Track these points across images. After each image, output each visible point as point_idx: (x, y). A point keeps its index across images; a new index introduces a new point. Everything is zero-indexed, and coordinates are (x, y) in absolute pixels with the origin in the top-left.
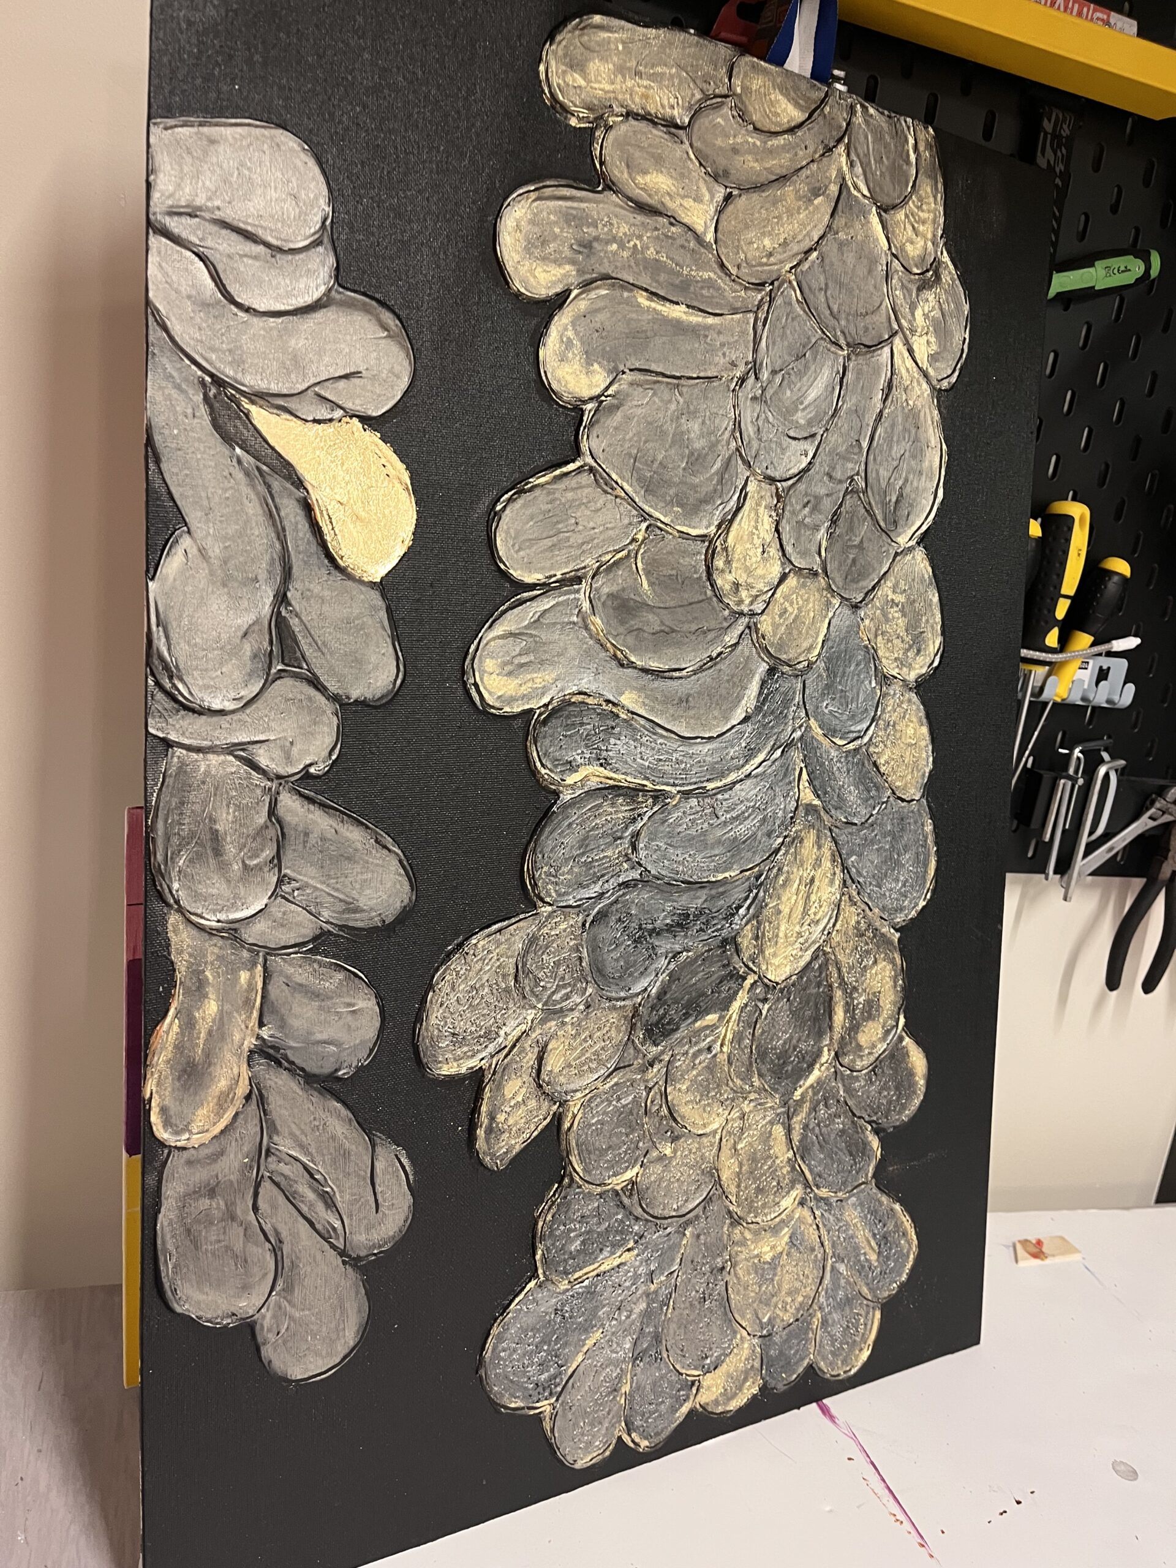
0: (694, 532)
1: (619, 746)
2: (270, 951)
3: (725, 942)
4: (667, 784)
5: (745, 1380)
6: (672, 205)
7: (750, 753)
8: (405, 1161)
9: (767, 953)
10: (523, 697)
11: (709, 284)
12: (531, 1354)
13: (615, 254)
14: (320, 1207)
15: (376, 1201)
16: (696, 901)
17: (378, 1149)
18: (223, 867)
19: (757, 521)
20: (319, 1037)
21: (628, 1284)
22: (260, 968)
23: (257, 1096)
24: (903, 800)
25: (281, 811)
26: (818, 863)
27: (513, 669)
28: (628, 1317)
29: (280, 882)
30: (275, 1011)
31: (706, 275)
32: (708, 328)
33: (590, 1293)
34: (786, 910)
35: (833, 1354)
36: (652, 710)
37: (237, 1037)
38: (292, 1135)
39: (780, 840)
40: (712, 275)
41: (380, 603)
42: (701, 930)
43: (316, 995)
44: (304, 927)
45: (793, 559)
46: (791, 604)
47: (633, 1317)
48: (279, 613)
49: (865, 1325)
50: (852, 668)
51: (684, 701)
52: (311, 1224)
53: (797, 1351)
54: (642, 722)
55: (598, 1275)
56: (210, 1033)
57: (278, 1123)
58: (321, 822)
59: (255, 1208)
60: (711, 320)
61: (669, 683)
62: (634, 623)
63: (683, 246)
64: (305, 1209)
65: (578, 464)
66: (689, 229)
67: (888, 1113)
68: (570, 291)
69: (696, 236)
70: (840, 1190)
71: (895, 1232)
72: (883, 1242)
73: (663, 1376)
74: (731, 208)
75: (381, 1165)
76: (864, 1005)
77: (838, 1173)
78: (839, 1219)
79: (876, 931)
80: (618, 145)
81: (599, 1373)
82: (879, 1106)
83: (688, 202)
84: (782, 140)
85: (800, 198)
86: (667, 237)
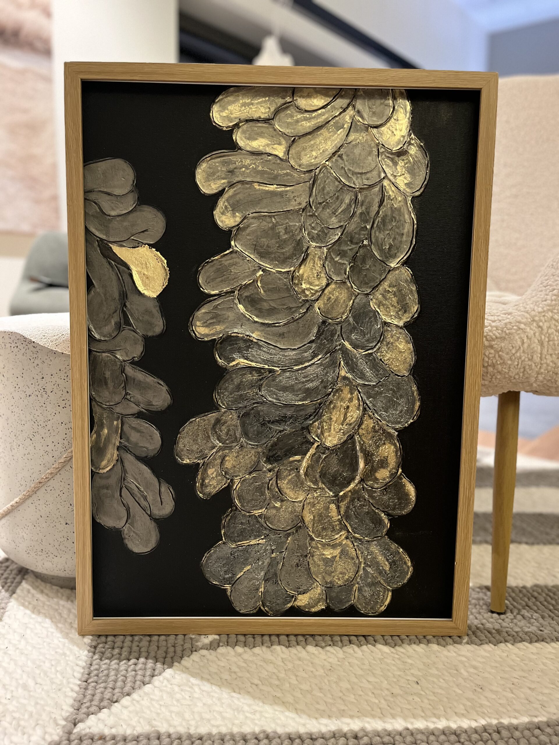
0: (283, 270)
1: (254, 352)
2: (124, 416)
3: (303, 428)
4: (275, 366)
5: (319, 602)
6: (268, 150)
7: (314, 356)
8: (172, 490)
9: (325, 435)
10: (212, 334)
11: (287, 174)
12: (221, 567)
13: (244, 172)
14: (142, 499)
15: (161, 501)
16: (290, 412)
17: (162, 484)
19: (314, 263)
20: (140, 445)
21: (262, 552)
22: (120, 420)
23: (120, 460)
24: (398, 376)
25: (126, 371)
26: (351, 400)
27: (207, 325)
28: (263, 564)
29: (127, 394)
30: (125, 434)
31: (285, 172)
32: (287, 191)
33: (246, 551)
34: (334, 419)
35: (366, 603)
36: (267, 338)
37: (113, 441)
38: (132, 475)
39: (331, 390)
40: (288, 171)
41: (157, 304)
42: (292, 423)
43: (138, 431)
44: (135, 409)
45: (332, 277)
46: (333, 295)
47: (265, 564)
48: (123, 309)
49: (384, 596)
50: (367, 320)
51: (282, 335)
52: (139, 505)
53: (346, 598)
54: (263, 343)
55: (248, 545)
56: (105, 439)
57: (128, 470)
59: (121, 496)
60: (288, 188)
61: (275, 328)
62: (258, 306)
63: (274, 163)
64: (137, 499)
65: (231, 250)
66: (277, 156)
67: (394, 509)
68: (225, 189)
69: (280, 158)
70: (367, 537)
71: (400, 561)
72: (393, 564)
73: (279, 590)
74: (296, 144)
75: (163, 490)
76: (378, 461)
77: (366, 529)
78: (367, 549)
79: (384, 430)
80: (244, 132)
81: (250, 581)
82: (389, 506)
83: (275, 146)
84: (320, 112)
85: (330, 132)
86: (267, 161)
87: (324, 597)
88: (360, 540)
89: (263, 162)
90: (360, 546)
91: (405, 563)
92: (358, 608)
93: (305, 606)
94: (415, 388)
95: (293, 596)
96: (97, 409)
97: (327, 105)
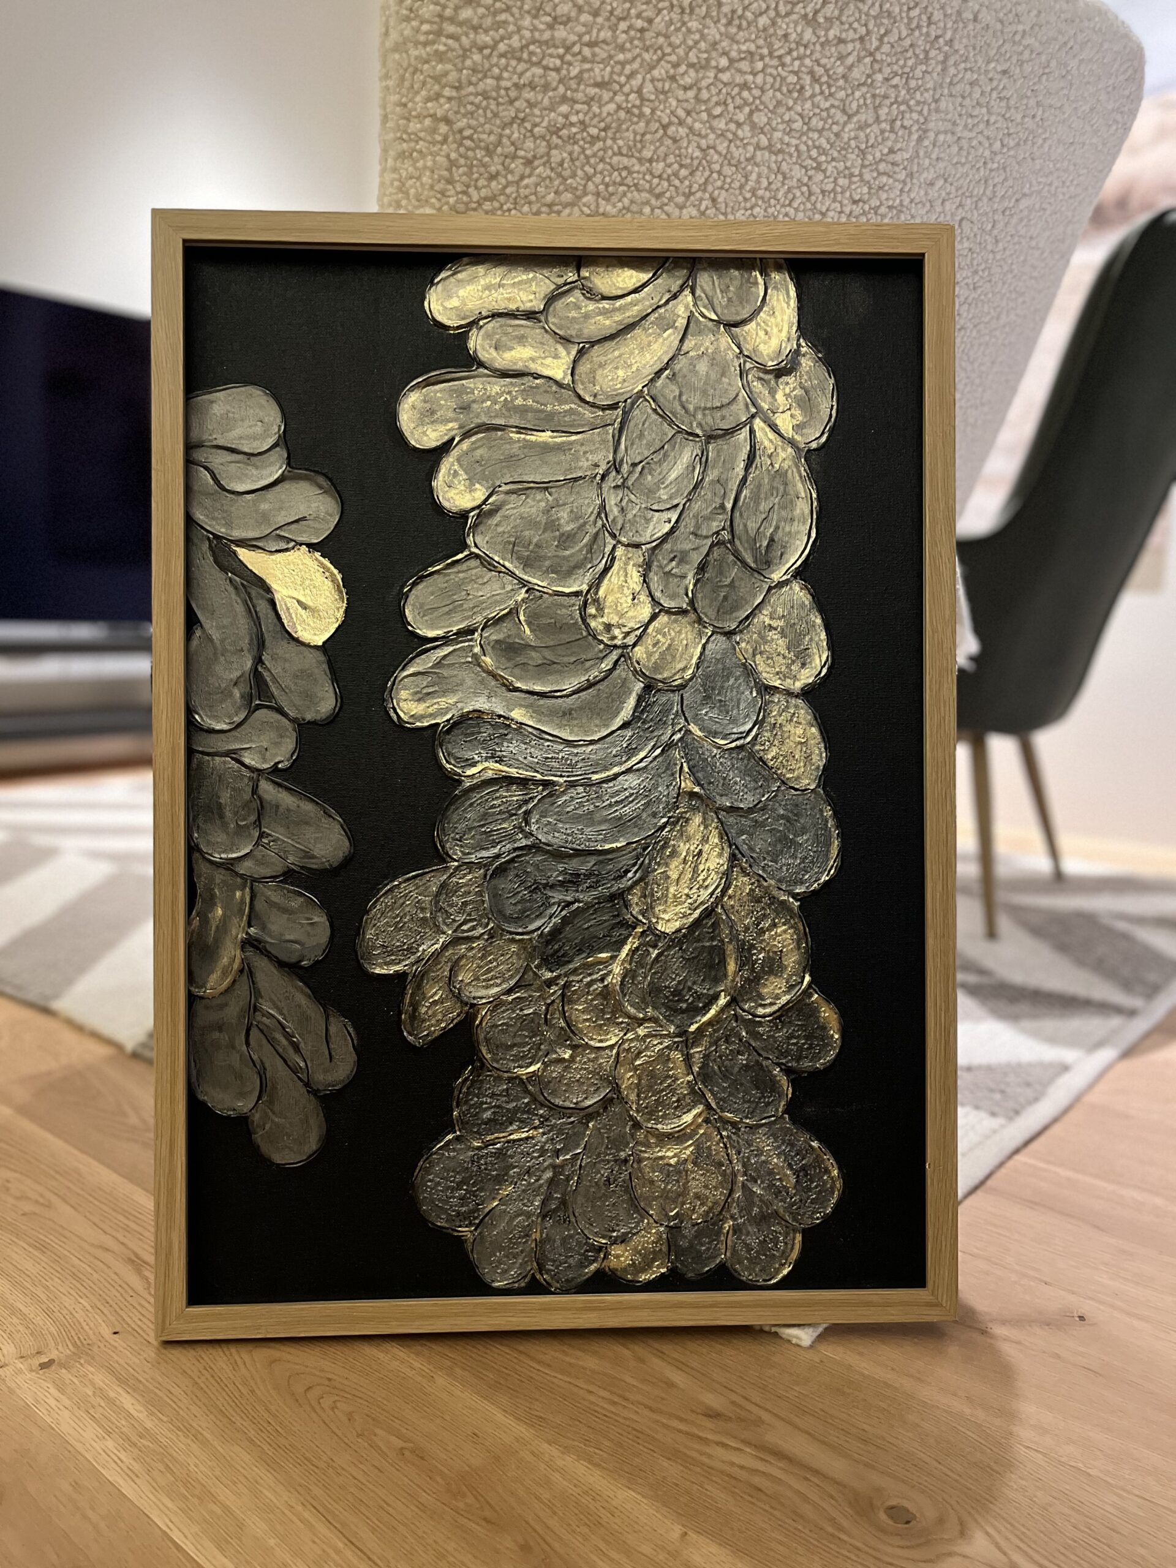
0: (567, 590)
1: (511, 747)
2: (254, 880)
3: (612, 897)
4: (556, 776)
5: (654, 1260)
6: (534, 367)
7: (631, 752)
8: (351, 1030)
9: (657, 909)
10: (431, 715)
11: (571, 412)
12: (453, 1189)
13: (489, 408)
14: (291, 1051)
15: (330, 1054)
16: (586, 865)
17: (332, 1019)
18: (225, 826)
19: (626, 576)
20: (288, 937)
21: (536, 1155)
22: (247, 889)
23: (247, 971)
24: (796, 790)
25: (261, 792)
26: (705, 840)
27: (421, 697)
28: (537, 1181)
29: (262, 835)
30: (258, 918)
31: (567, 407)
32: (571, 443)
33: (500, 1154)
34: (674, 875)
35: (750, 1260)
36: (539, 721)
37: (234, 932)
38: (271, 1000)
39: (664, 820)
40: (573, 406)
41: (323, 658)
42: (591, 887)
43: (285, 910)
44: (279, 867)
45: (662, 602)
46: (664, 635)
47: (541, 1182)
48: (256, 669)
49: (786, 1243)
50: (731, 683)
51: (566, 715)
52: (285, 1061)
53: (708, 1249)
54: (530, 730)
55: (508, 1142)
56: (217, 927)
57: (262, 990)
58: (287, 799)
59: (248, 1044)
60: (574, 438)
61: (553, 701)
62: (520, 659)
63: (546, 392)
64: (281, 1050)
65: (466, 553)
66: (550, 378)
67: (799, 1059)
68: (453, 439)
69: (556, 382)
70: (747, 1118)
71: (815, 1167)
72: (802, 1172)
73: (571, 1236)
74: (586, 356)
75: (333, 1030)
76: (764, 961)
77: (745, 1102)
78: (749, 1144)
79: (773, 898)
80: (488, 336)
81: (512, 1219)
82: (787, 1052)
83: (549, 361)
84: (629, 299)
85: (650, 335)
86: (532, 387)
87: (665, 1248)
88: (734, 1125)
89: (524, 390)
90: (734, 1137)
91: (827, 1171)
92: (736, 1271)
93: (625, 1270)
94: (828, 813)
95: (600, 1249)
96: (202, 868)
97: (644, 285)
